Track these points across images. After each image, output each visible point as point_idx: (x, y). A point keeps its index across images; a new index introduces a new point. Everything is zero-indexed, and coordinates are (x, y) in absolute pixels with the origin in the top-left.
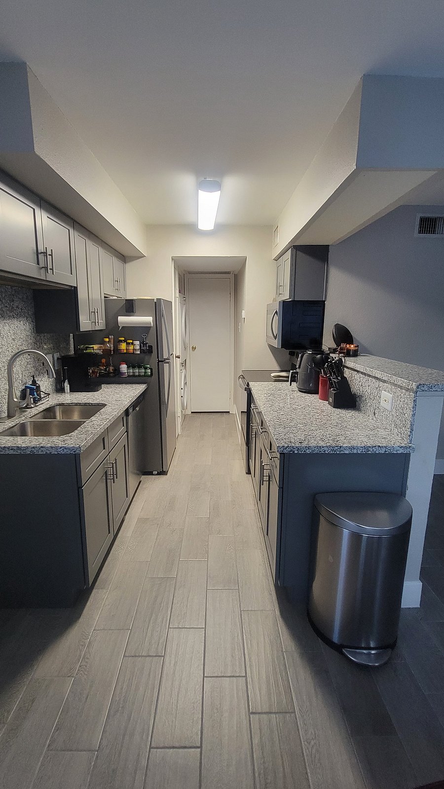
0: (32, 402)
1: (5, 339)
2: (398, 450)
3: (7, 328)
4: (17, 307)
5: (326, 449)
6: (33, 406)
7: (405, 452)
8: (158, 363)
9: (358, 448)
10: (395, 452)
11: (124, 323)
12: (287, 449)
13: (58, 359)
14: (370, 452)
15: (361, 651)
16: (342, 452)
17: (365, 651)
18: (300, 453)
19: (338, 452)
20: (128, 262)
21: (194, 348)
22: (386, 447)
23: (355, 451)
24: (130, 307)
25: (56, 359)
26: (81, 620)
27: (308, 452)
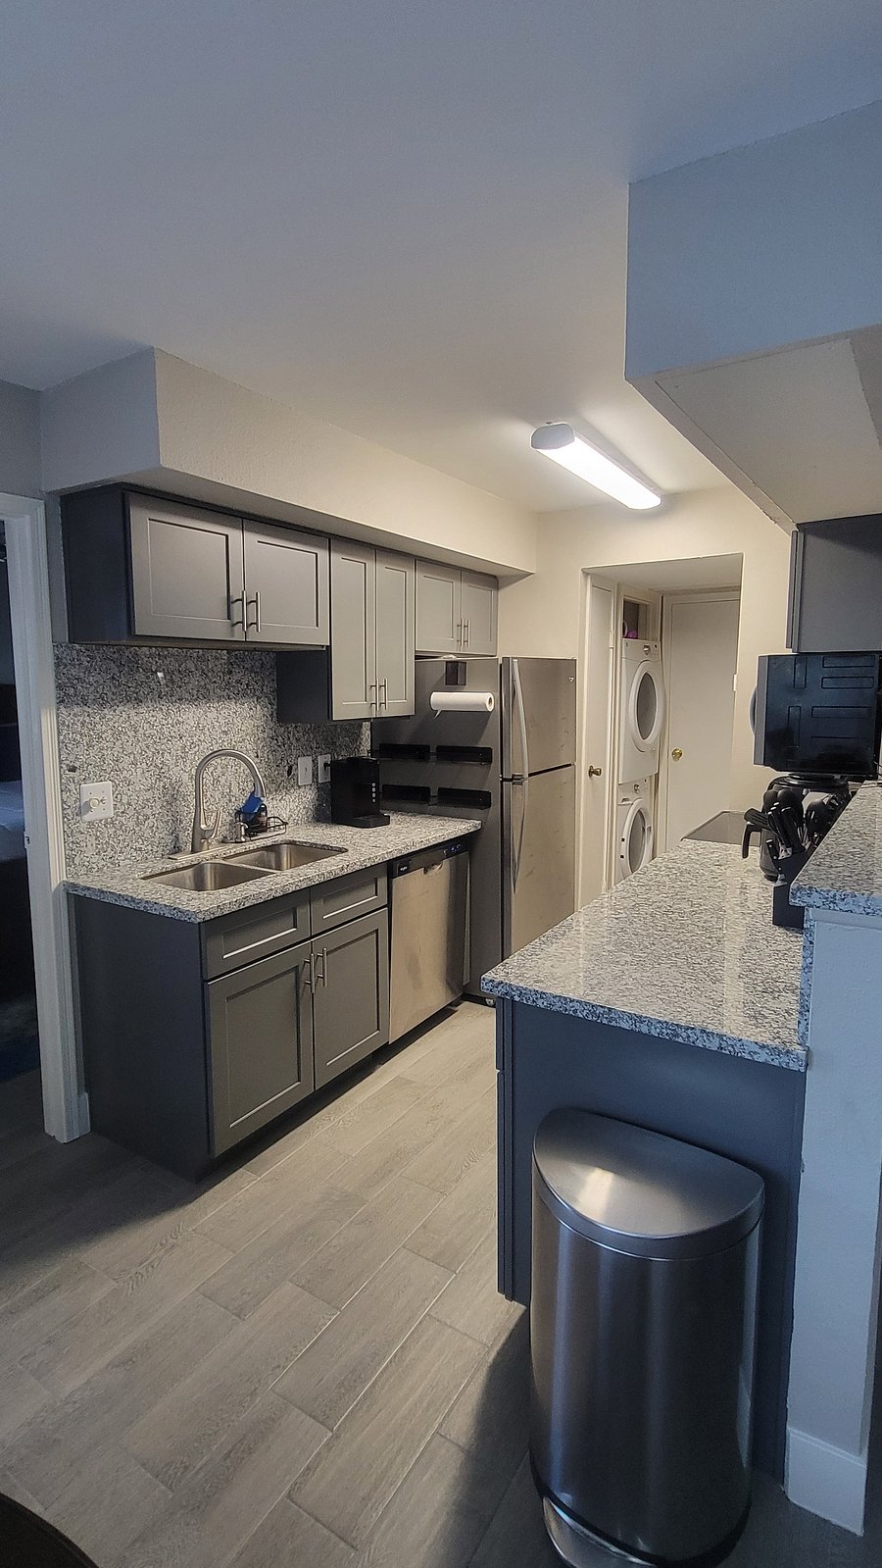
0: (243, 833)
1: (207, 732)
2: (755, 1053)
3: (211, 715)
4: (238, 682)
5: (577, 1006)
6: (243, 840)
7: (776, 1063)
8: (502, 782)
9: (650, 1022)
10: (747, 1056)
11: (443, 705)
12: (500, 988)
13: (326, 765)
14: (680, 1040)
15: (606, 1544)
16: (613, 1023)
17: (614, 1549)
18: (525, 1002)
19: (605, 1021)
20: (503, 587)
21: (677, 755)
22: (721, 1036)
23: (644, 1029)
24: (454, 675)
25: (321, 765)
26: (190, 1206)
27: (540, 1003)
